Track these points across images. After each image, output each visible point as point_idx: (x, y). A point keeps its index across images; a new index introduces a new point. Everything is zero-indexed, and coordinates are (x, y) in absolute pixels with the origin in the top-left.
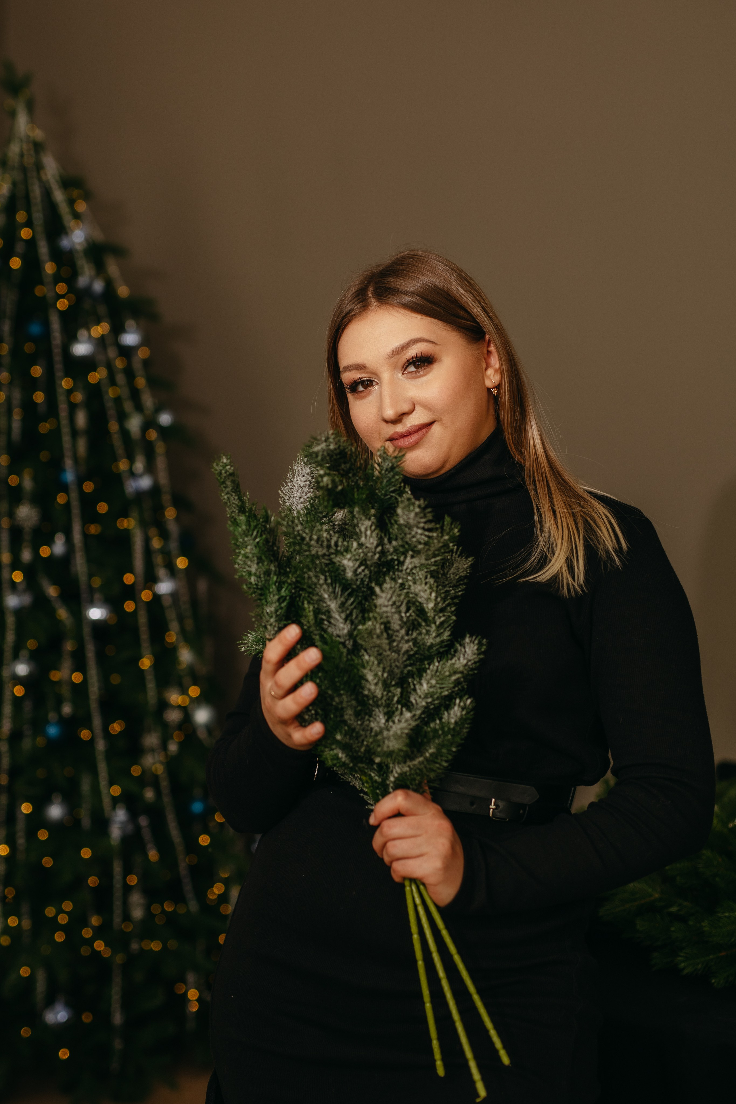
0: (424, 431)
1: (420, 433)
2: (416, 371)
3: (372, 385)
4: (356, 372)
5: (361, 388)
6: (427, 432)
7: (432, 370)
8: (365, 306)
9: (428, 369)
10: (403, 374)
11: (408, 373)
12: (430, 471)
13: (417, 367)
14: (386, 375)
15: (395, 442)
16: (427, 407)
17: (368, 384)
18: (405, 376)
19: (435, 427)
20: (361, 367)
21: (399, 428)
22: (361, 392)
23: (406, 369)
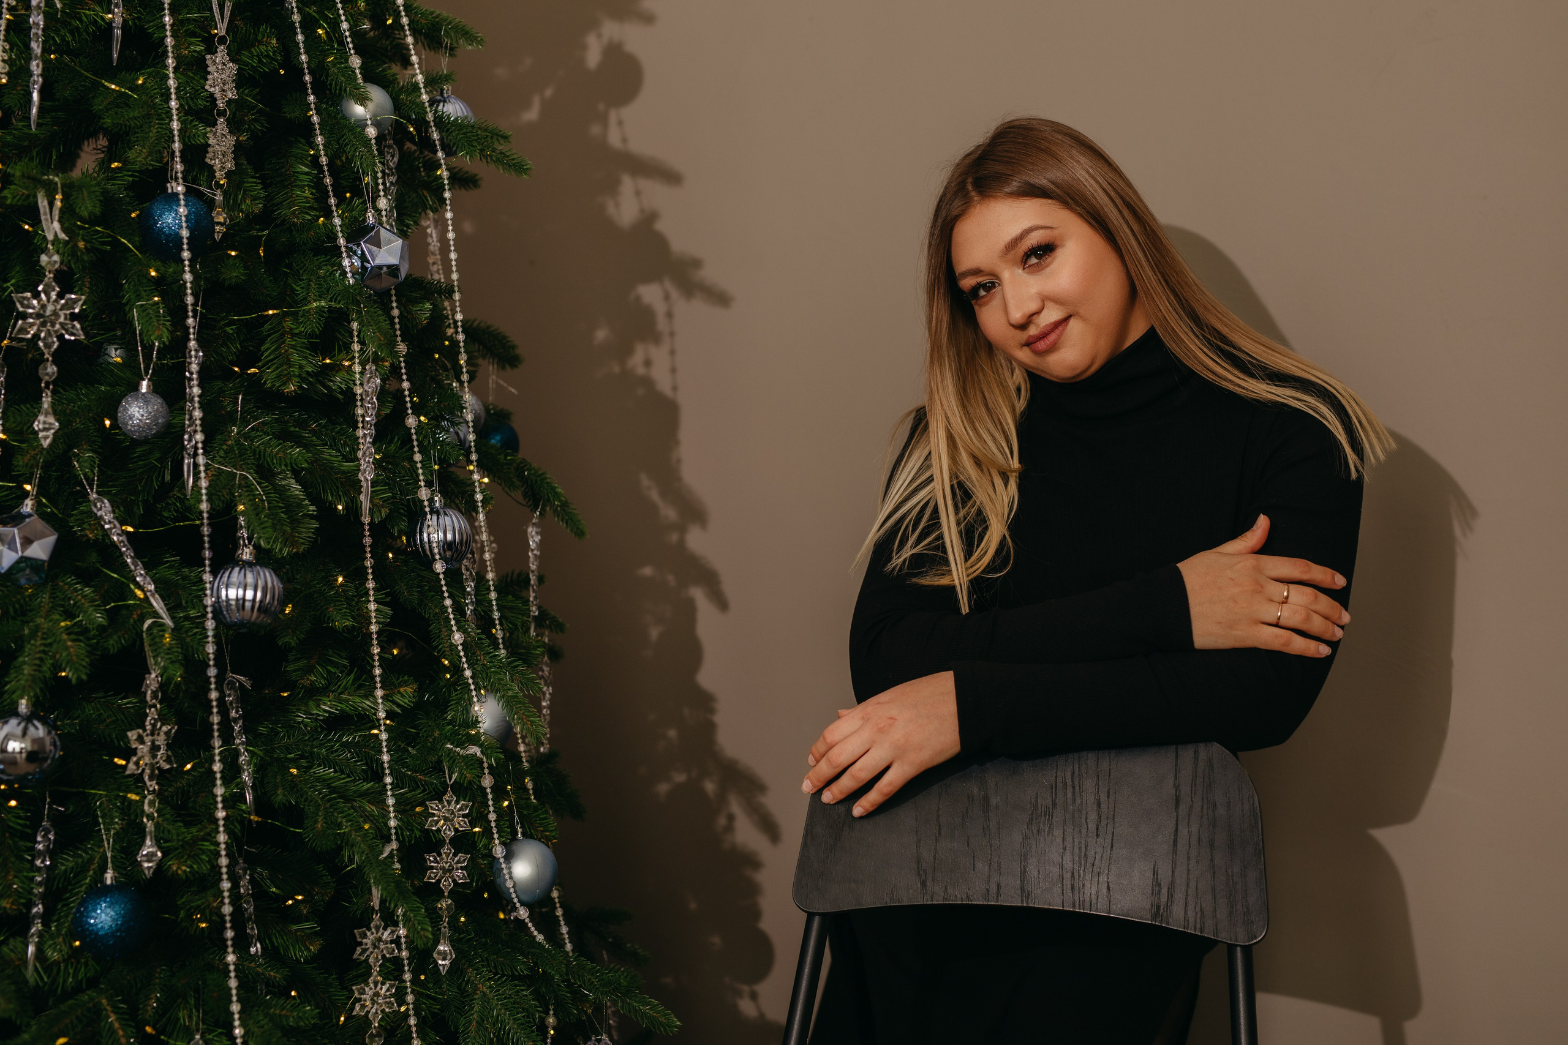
0: (1060, 328)
1: (1057, 332)
2: (1037, 263)
3: (995, 287)
4: (973, 277)
5: (982, 293)
6: (1064, 329)
7: (1054, 258)
8: (967, 204)
9: (1049, 259)
10: (1024, 269)
11: (1029, 266)
12: (1079, 371)
13: (1039, 257)
14: (1006, 275)
15: (1033, 346)
16: (1058, 301)
17: (989, 287)
18: (1026, 270)
19: (1072, 322)
20: (977, 272)
21: (1033, 331)
22: (983, 296)
23: (1025, 263)
